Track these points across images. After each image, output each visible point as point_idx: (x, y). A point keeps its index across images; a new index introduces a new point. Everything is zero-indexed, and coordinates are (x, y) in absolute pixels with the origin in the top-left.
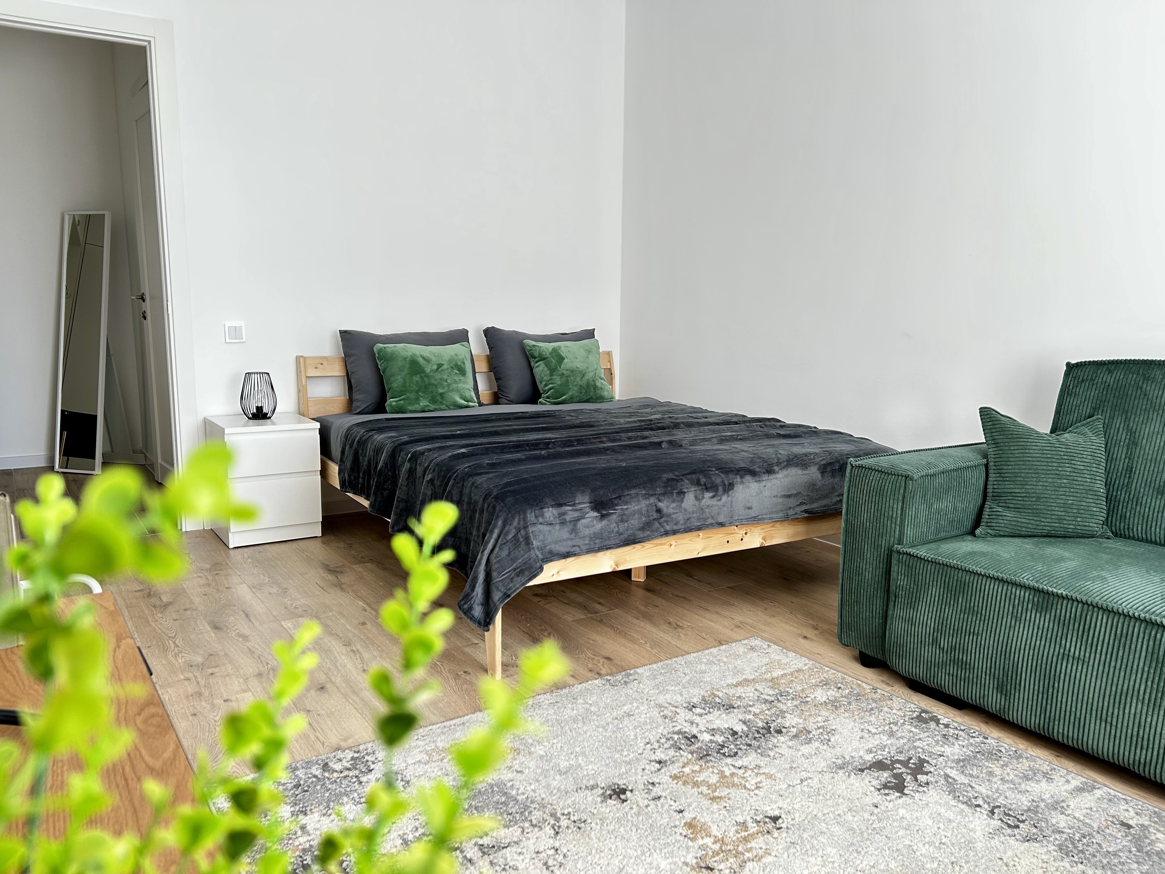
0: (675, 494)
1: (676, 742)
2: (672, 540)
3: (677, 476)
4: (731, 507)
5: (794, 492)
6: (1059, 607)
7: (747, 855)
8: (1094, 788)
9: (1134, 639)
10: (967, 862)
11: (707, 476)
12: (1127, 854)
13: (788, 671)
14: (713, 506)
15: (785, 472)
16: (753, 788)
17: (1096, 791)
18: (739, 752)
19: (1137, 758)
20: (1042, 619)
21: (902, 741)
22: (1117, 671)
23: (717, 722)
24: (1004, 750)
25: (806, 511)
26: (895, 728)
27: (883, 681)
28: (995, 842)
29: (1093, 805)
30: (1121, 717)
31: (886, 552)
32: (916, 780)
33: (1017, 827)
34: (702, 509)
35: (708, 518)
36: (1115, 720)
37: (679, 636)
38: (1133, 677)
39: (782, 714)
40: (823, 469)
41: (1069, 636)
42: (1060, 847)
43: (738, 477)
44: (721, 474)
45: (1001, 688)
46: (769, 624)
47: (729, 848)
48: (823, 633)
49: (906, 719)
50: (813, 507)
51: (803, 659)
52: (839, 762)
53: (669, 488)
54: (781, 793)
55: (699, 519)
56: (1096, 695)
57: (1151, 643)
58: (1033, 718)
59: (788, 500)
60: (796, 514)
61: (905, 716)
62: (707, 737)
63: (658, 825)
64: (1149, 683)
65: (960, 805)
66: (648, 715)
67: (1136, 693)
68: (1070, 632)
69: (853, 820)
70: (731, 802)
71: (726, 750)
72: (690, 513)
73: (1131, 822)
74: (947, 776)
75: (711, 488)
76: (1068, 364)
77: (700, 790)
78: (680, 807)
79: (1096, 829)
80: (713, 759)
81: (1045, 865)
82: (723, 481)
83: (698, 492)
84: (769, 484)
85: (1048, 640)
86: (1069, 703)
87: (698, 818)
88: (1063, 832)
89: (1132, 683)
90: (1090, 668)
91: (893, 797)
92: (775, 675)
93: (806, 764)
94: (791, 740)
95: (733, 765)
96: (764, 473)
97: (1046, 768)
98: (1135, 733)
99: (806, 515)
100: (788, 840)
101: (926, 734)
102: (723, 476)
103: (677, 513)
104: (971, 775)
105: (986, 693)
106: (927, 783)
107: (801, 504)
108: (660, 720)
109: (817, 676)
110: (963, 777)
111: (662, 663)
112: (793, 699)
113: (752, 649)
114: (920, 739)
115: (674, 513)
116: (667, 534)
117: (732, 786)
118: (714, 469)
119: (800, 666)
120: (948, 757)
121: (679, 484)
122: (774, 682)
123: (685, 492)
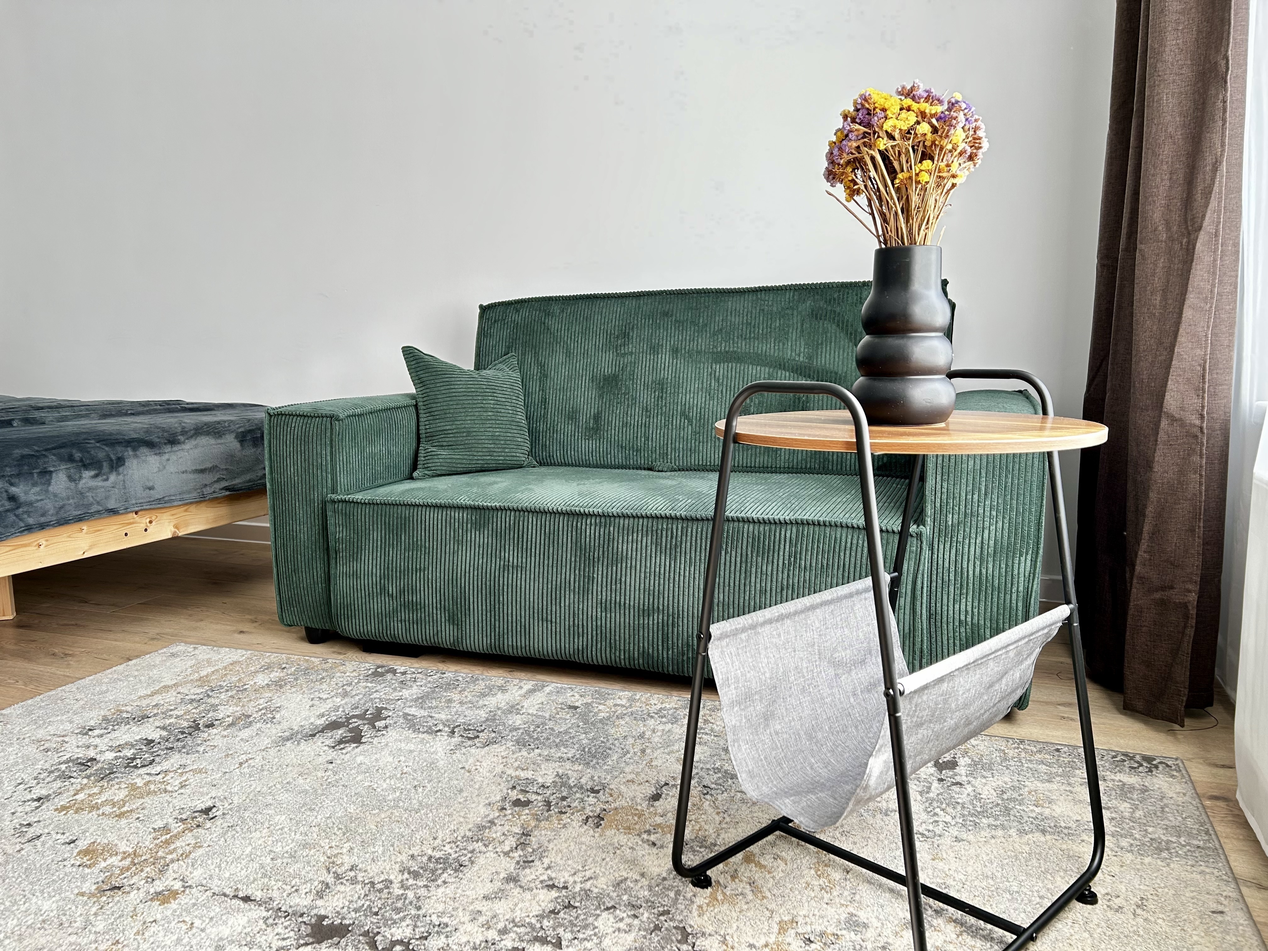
0: (35, 475)
1: (64, 772)
2: (40, 537)
3: (37, 451)
4: (125, 488)
5: (209, 465)
6: (495, 520)
7: (170, 857)
8: (544, 686)
9: (561, 533)
10: (429, 781)
11: (82, 450)
12: (576, 729)
13: (221, 666)
14: (97, 488)
15: (193, 442)
16: (176, 788)
17: (545, 688)
18: (157, 759)
19: (576, 647)
20: (482, 536)
21: (357, 698)
22: (550, 569)
23: (124, 737)
24: (461, 679)
25: (226, 489)
26: (348, 689)
27: (334, 652)
28: (458, 754)
29: (543, 700)
30: (558, 612)
31: (320, 506)
32: (374, 727)
33: (478, 737)
34: (81, 494)
35: (92, 504)
36: (554, 616)
37: (69, 664)
38: (564, 571)
39: (214, 708)
40: (242, 438)
41: (507, 547)
42: (518, 742)
43: (129, 449)
44: (104, 447)
45: (453, 619)
46: (195, 629)
47: (144, 858)
48: (263, 623)
49: (361, 677)
50: (234, 482)
51: (239, 651)
52: (287, 734)
53: (26, 468)
54: (215, 783)
55: (77, 507)
56: (536, 597)
57: (574, 533)
58: (485, 639)
59: (201, 476)
60: (214, 492)
61: (359, 675)
62: (110, 756)
63: (38, 866)
64: (577, 572)
65: (420, 735)
66: (20, 755)
67: (567, 585)
68: (507, 542)
69: (304, 783)
70: (146, 812)
71: (138, 761)
72: (63, 499)
73: (577, 704)
74: (406, 715)
75: (90, 464)
76: (481, 307)
77: (101, 812)
78: (71, 837)
79: (548, 717)
80: (120, 775)
81: (504, 760)
82: (108, 456)
83: (72, 471)
84: (174, 457)
85: (489, 556)
86: (514, 613)
87: (98, 841)
88: (519, 729)
89: (563, 577)
90: (528, 573)
91: (350, 749)
92: (203, 673)
93: (246, 747)
94: (225, 730)
95: (147, 774)
96: (165, 444)
97: (500, 682)
98: (571, 623)
99: (228, 493)
100: (226, 825)
101: (383, 686)
102: (107, 449)
103: (42, 500)
104: (430, 708)
105: (439, 628)
106: (386, 727)
107: (219, 480)
108: (39, 756)
109: (257, 663)
110: (422, 711)
111: (41, 697)
112: (227, 691)
113: (173, 655)
114: (376, 691)
115: (38, 501)
116: (29, 529)
117: (148, 795)
118: (92, 441)
119: (235, 658)
120: (406, 699)
121: (41, 462)
122: (202, 680)
123: (51, 472)
